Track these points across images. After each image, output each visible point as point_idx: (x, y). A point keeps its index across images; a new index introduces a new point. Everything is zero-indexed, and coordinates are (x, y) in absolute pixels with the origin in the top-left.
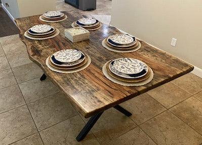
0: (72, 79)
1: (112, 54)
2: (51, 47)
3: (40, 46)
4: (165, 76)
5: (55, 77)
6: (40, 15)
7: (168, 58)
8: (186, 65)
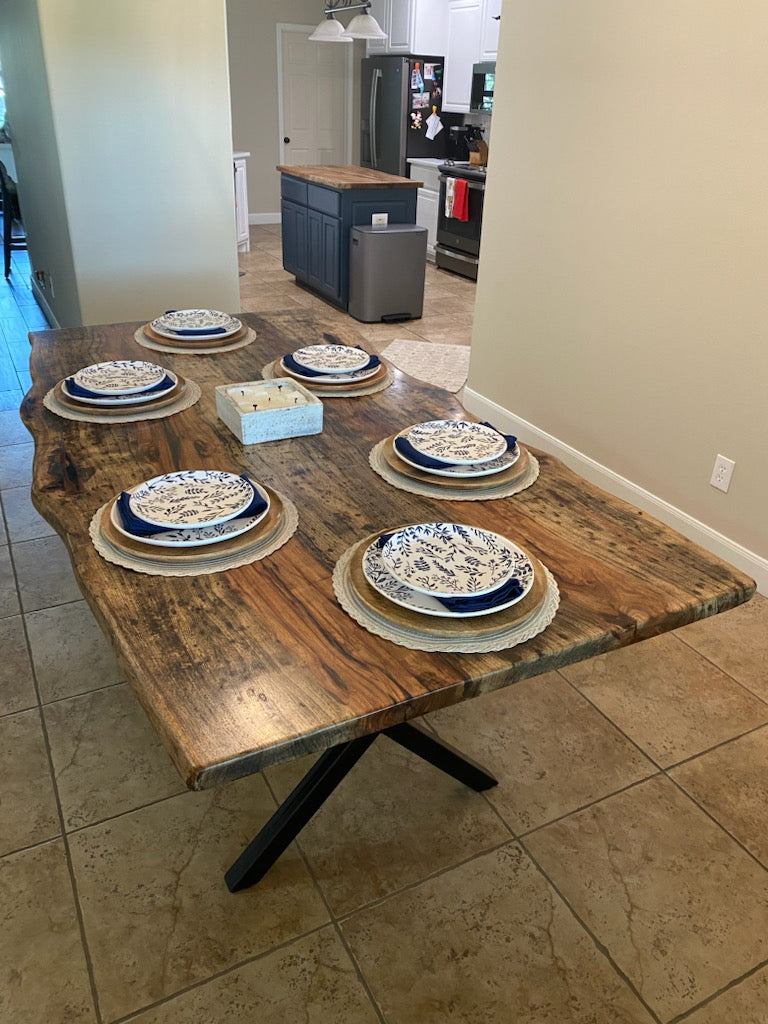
0: (182, 603)
1: (401, 501)
2: (137, 458)
3: (94, 450)
4: (609, 618)
5: (109, 592)
6: (139, 324)
7: (644, 538)
8: (720, 573)
